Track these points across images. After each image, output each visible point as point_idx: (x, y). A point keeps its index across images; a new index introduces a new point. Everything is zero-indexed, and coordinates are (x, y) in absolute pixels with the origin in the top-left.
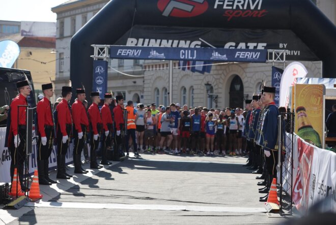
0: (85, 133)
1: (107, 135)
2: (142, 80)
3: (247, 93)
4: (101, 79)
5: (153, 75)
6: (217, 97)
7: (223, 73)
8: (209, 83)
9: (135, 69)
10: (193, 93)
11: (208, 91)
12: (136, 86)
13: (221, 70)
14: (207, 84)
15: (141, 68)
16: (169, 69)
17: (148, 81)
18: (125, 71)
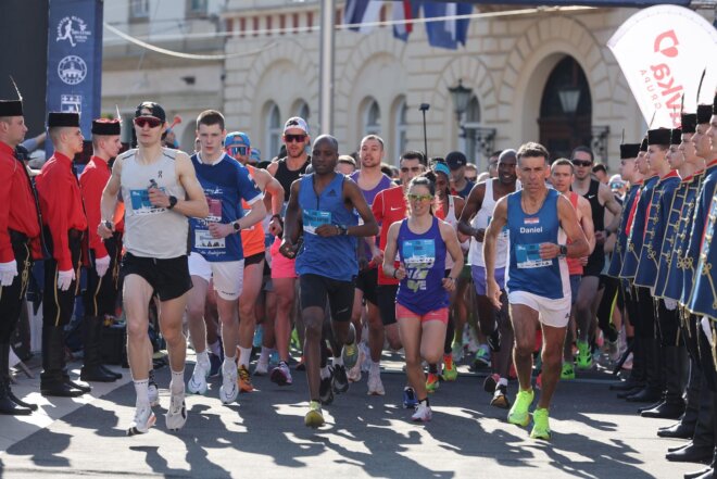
0: (27, 263)
1: (101, 272)
2: (217, 72)
3: (605, 123)
4: (77, 67)
5: (259, 54)
6: (491, 137)
7: (516, 48)
8: (466, 85)
9: (190, 32)
10: (403, 122)
11: (459, 113)
12: (196, 94)
13: (508, 36)
14: (459, 90)
15: (212, 27)
16: (322, 30)
17: (241, 78)
18: (154, 38)
